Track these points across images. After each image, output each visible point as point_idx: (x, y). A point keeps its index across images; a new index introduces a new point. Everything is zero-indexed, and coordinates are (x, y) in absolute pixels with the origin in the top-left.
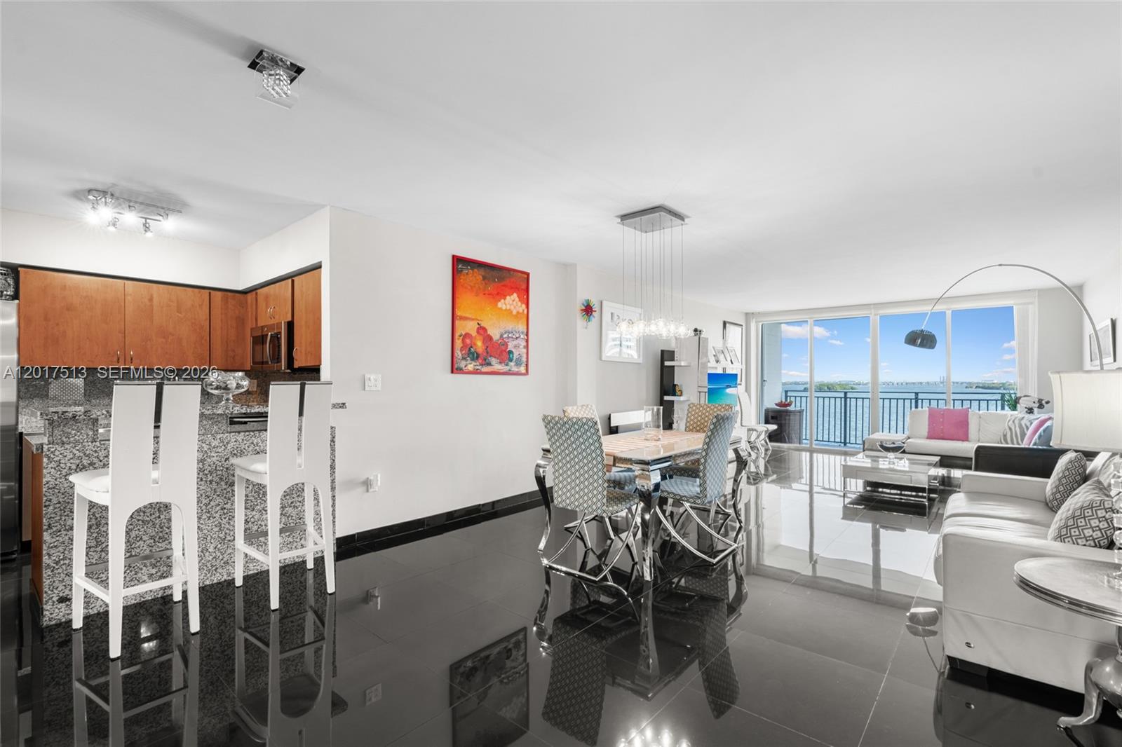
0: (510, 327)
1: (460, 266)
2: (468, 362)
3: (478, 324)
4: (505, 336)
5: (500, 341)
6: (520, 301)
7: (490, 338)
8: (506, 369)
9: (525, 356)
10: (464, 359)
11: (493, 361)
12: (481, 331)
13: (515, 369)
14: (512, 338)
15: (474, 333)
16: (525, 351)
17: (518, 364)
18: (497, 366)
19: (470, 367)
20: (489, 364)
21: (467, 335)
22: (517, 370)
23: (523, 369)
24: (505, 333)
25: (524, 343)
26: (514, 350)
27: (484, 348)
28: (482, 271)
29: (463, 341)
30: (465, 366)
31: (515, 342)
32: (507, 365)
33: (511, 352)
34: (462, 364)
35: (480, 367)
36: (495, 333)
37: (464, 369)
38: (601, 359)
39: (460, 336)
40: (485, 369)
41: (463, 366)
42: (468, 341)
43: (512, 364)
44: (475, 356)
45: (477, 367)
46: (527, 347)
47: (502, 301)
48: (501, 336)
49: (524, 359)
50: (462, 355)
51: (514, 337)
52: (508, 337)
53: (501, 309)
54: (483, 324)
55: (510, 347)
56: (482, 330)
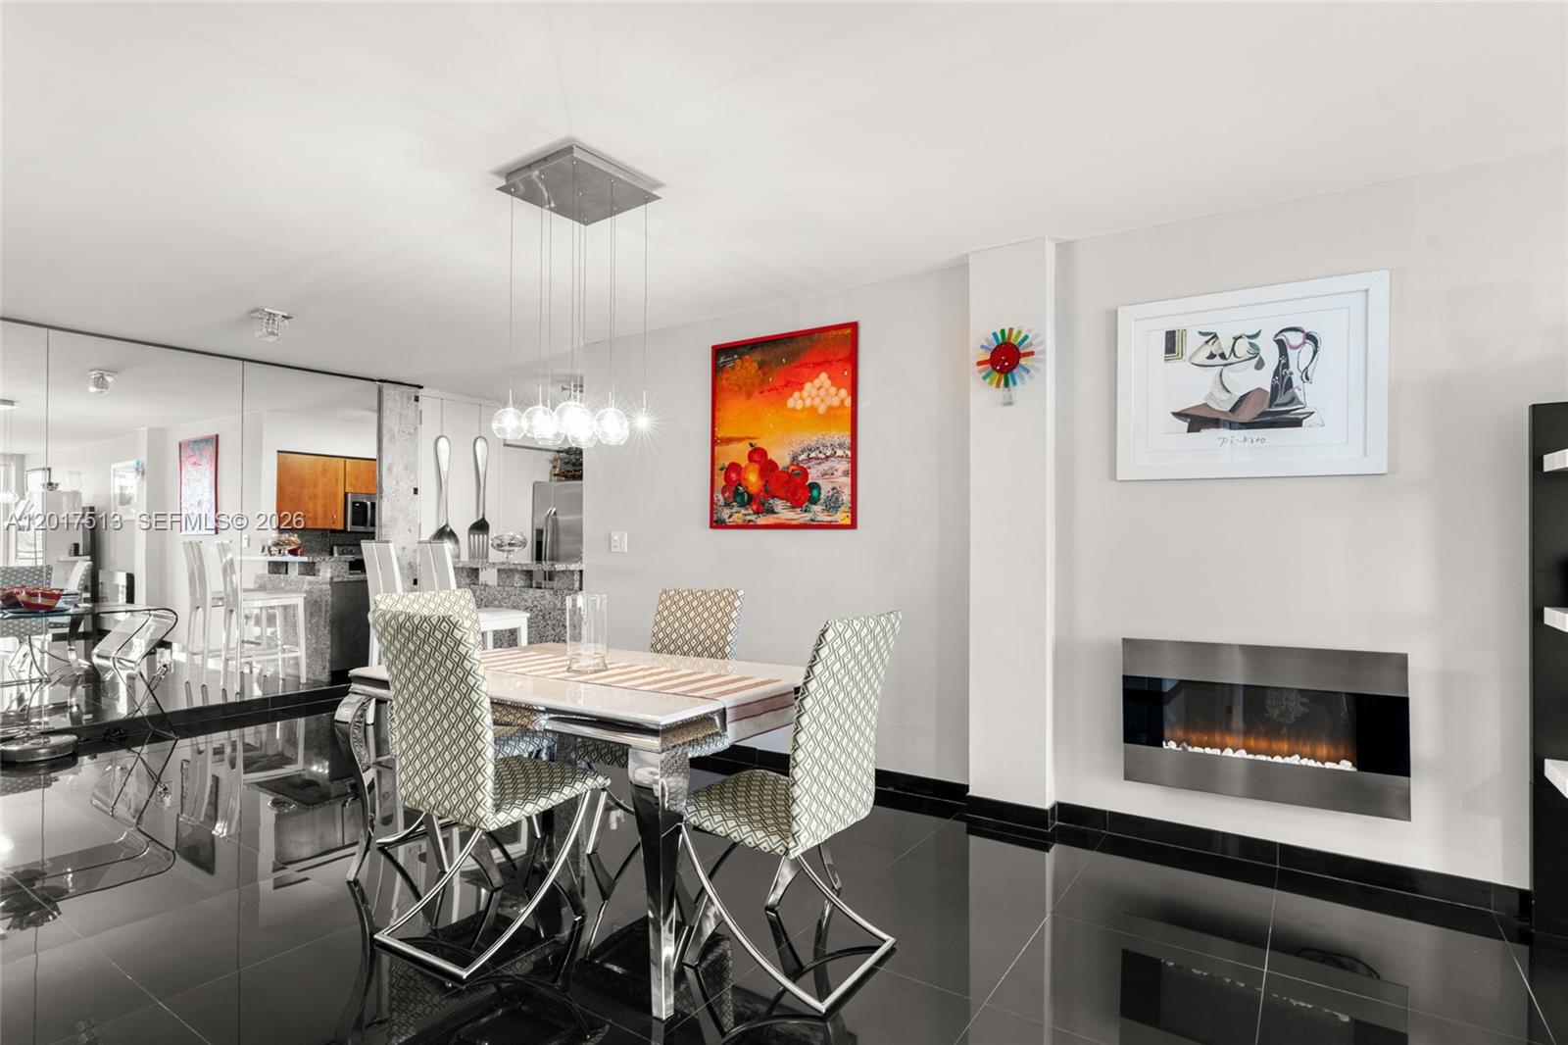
0: (811, 439)
1: (722, 360)
2: (734, 510)
3: (751, 445)
4: (802, 457)
5: (792, 468)
6: (833, 385)
7: (773, 465)
8: (806, 517)
9: (847, 491)
10: (727, 505)
11: (779, 505)
12: (756, 457)
13: (824, 518)
14: (818, 459)
15: (744, 462)
16: (847, 480)
17: (833, 505)
18: (784, 512)
19: (738, 518)
20: (772, 511)
21: (734, 467)
22: (829, 519)
23: (843, 517)
24: (803, 452)
25: (845, 466)
26: (820, 482)
27: (760, 483)
28: (757, 356)
29: (727, 478)
30: (730, 517)
31: (825, 466)
32: (806, 511)
33: (815, 486)
34: (725, 514)
35: (753, 518)
36: (781, 457)
37: (727, 520)
38: (1113, 476)
39: (722, 469)
40: (762, 520)
41: (727, 516)
42: (734, 476)
43: (817, 508)
44: (748, 500)
45: (749, 518)
46: (853, 473)
47: (796, 395)
48: (794, 458)
49: (846, 497)
50: (725, 499)
51: (822, 456)
52: (809, 459)
53: (794, 409)
54: (759, 444)
55: (814, 475)
56: (758, 455)
